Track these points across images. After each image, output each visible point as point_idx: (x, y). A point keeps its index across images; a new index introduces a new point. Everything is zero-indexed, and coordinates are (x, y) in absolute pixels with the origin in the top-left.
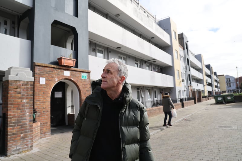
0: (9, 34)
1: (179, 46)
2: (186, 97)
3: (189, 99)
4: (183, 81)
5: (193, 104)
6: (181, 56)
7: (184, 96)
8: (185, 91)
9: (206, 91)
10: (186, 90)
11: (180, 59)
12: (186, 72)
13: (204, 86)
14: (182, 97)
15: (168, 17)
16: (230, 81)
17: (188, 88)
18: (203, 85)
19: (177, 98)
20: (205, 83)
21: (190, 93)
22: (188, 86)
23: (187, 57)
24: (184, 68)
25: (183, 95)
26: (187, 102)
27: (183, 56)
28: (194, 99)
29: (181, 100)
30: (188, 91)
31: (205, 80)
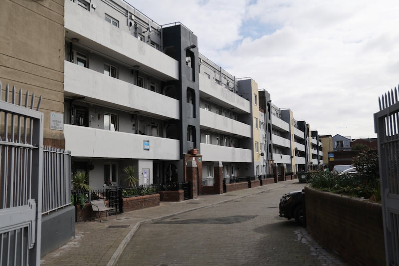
0: (166, 137)
1: (260, 110)
2: (265, 174)
3: (268, 176)
4: (262, 154)
5: (272, 183)
6: (261, 122)
7: (263, 172)
8: (264, 166)
9: (294, 164)
10: (265, 164)
11: (260, 127)
12: (267, 142)
13: (292, 157)
14: (261, 174)
15: (249, 78)
16: (342, 145)
17: (267, 162)
18: (289, 156)
19: (255, 174)
20: (293, 153)
21: (270, 169)
22: (269, 160)
23: (269, 121)
24: (264, 138)
25: (261, 172)
26: (266, 179)
27: (264, 121)
28: (274, 176)
29: (260, 177)
30: (268, 166)
31: (293, 148)
